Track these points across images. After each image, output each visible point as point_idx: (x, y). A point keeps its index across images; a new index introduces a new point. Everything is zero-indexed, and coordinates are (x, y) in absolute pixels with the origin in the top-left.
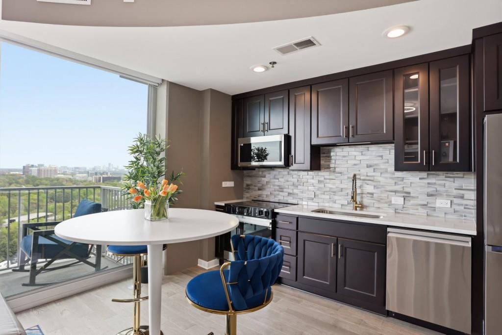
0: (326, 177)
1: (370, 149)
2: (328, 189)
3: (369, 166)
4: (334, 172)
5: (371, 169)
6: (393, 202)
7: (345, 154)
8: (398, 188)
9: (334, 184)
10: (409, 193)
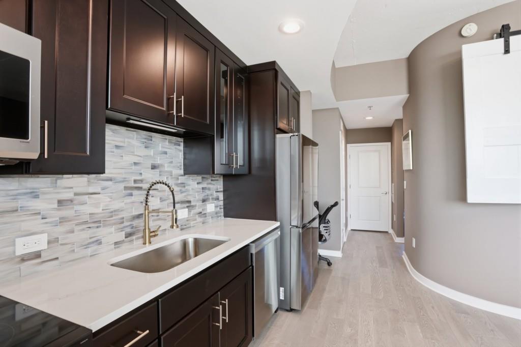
1: (153, 139)
2: (85, 218)
3: (154, 167)
5: (157, 171)
6: (179, 217)
8: (183, 196)
9: (97, 206)
10: (190, 202)
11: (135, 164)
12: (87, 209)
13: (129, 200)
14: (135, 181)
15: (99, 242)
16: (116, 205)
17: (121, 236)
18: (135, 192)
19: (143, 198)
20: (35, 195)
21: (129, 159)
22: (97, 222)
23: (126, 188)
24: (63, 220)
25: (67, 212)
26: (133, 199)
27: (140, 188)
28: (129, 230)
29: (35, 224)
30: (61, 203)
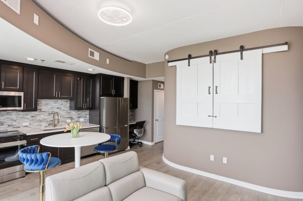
0: (36, 114)
1: (58, 101)
2: (38, 120)
3: (58, 108)
4: (41, 111)
5: (59, 109)
6: (67, 122)
7: (46, 103)
8: (68, 116)
9: (41, 117)
10: (72, 118)
11: (52, 108)
13: (49, 116)
15: (41, 126)
16: (46, 117)
17: (47, 125)
20: (27, 115)
21: (50, 107)
22: (40, 121)
23: (49, 114)
24: (32, 120)
25: (33, 118)
28: (49, 123)
29: (26, 120)
30: (32, 116)
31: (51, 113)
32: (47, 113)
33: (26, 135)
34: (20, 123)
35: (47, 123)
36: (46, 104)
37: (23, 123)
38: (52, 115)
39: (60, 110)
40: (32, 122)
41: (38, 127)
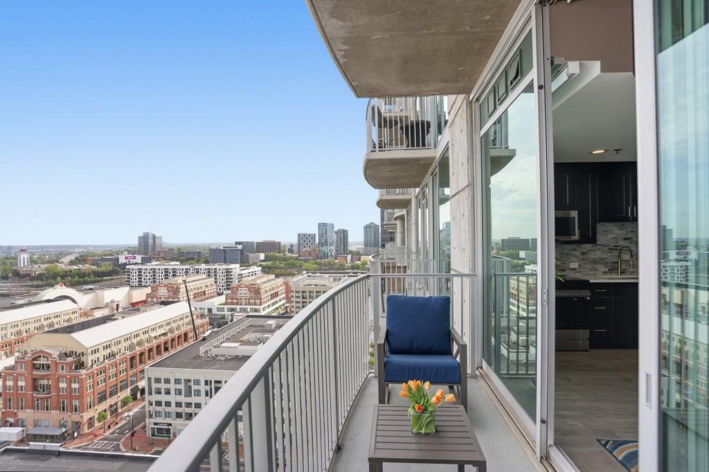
2: (591, 260)
5: (628, 241)
9: (595, 255)
11: (614, 238)
12: (592, 256)
13: (611, 254)
14: (615, 246)
15: (596, 270)
16: (605, 256)
17: (606, 270)
18: (615, 251)
19: (617, 254)
20: (574, 250)
21: (610, 236)
22: (595, 262)
23: (609, 249)
24: (583, 259)
25: (585, 257)
26: (612, 254)
27: (617, 249)
28: (610, 268)
29: (575, 259)
30: (583, 253)
31: (612, 247)
32: (606, 248)
33: (588, 281)
34: (565, 264)
35: (606, 267)
36: (605, 231)
37: (569, 264)
38: (616, 253)
39: (630, 242)
40: (583, 262)
41: (592, 272)
